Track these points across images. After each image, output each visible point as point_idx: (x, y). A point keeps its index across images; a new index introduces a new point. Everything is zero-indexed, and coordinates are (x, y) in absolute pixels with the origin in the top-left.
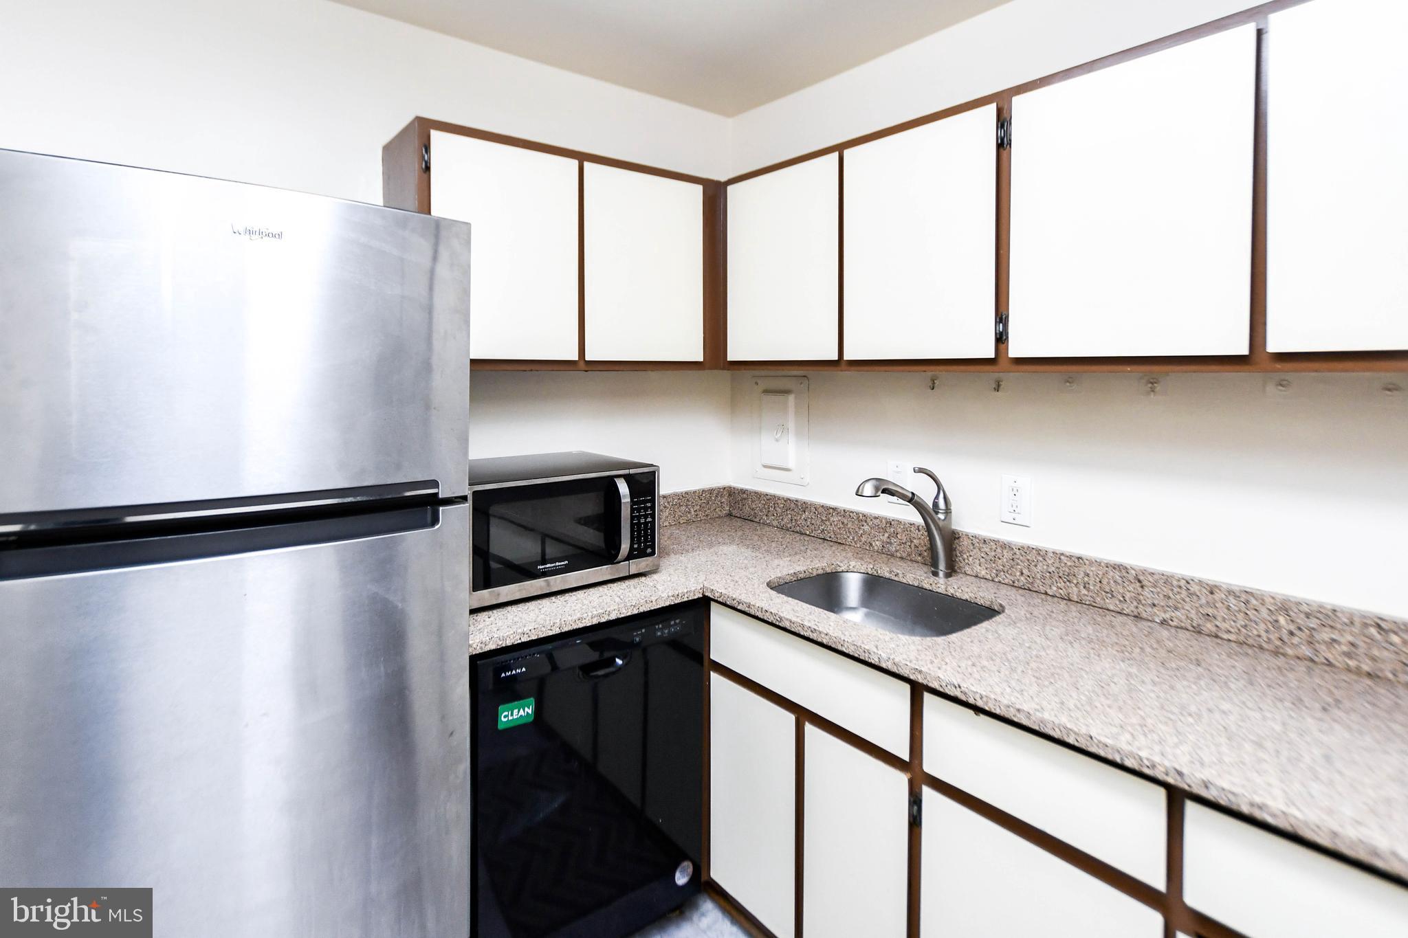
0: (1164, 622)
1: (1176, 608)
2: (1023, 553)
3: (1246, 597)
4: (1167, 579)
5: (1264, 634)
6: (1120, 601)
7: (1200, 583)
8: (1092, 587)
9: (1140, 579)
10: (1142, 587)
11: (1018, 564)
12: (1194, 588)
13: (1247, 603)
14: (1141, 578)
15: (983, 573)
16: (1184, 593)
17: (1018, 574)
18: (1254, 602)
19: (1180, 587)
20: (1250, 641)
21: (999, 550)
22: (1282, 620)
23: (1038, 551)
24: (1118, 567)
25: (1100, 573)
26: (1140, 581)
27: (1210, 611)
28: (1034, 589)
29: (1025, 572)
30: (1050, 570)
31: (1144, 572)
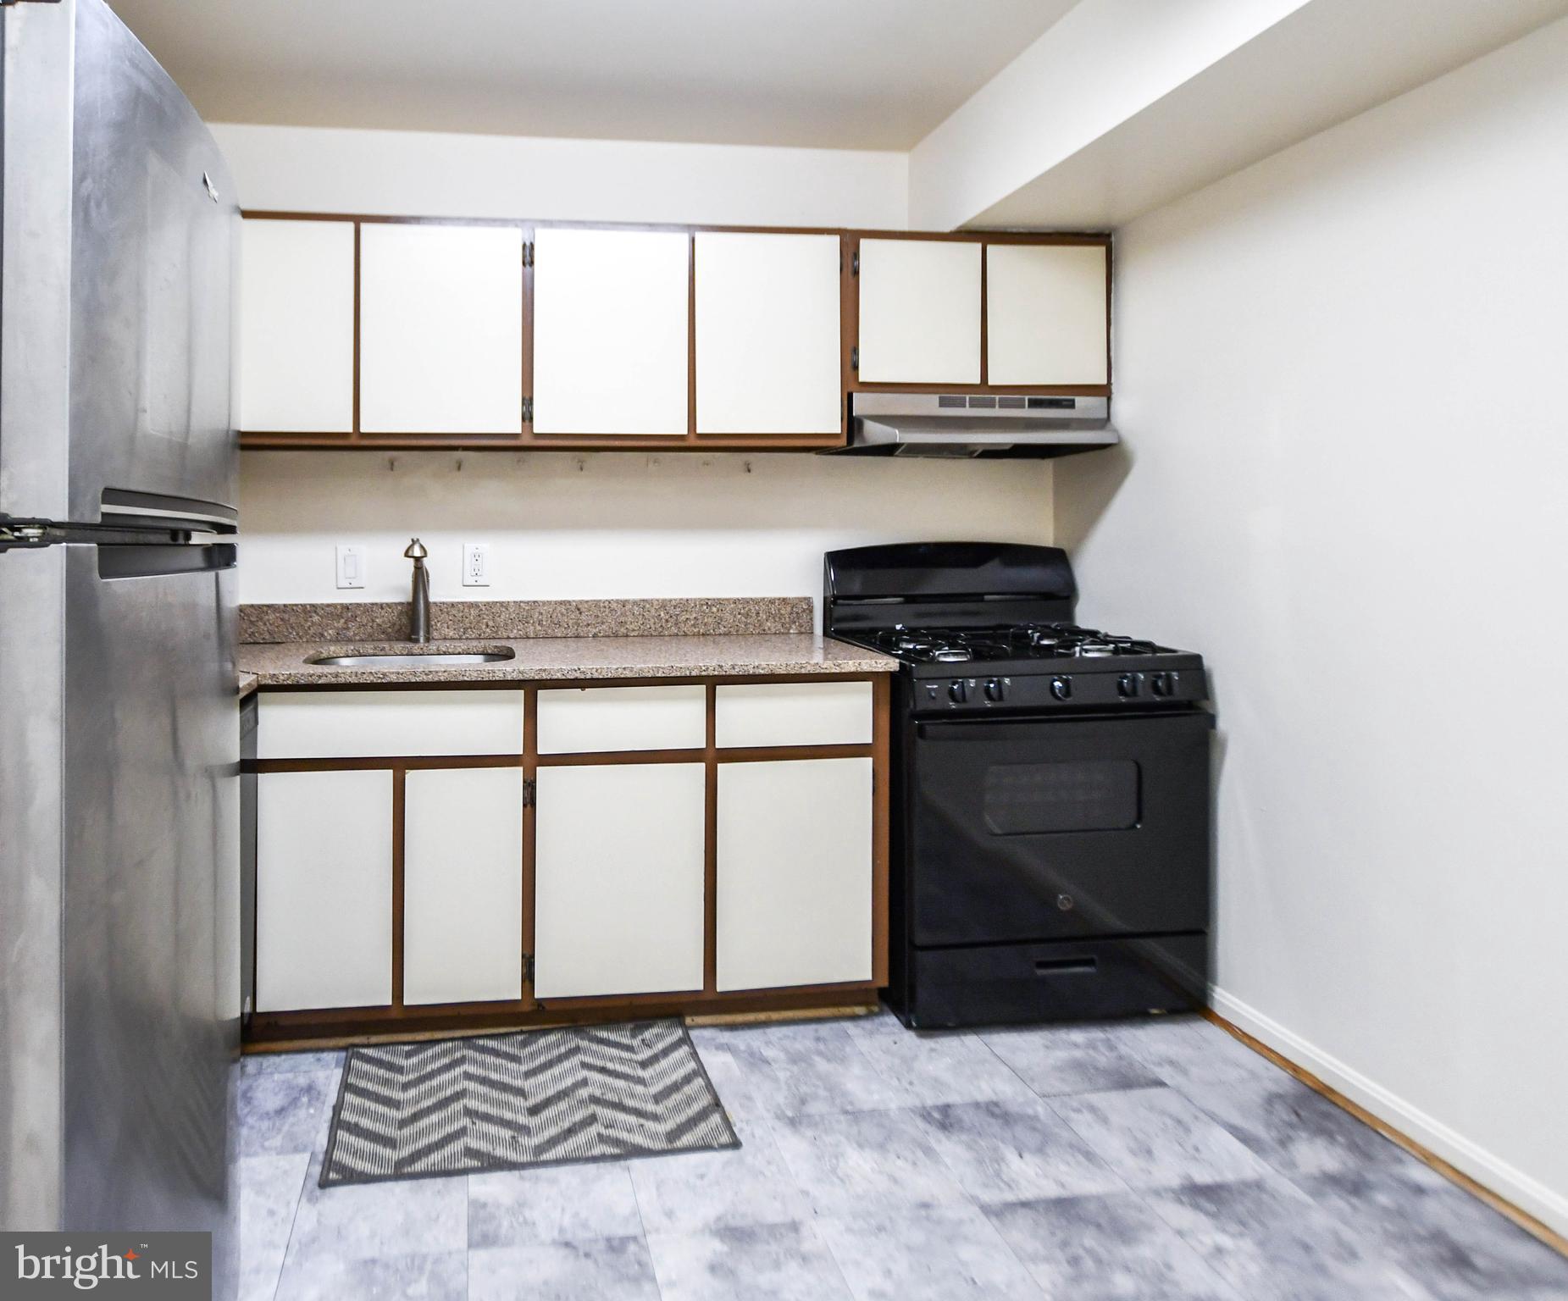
0: (595, 636)
1: (603, 623)
2: (488, 608)
3: (642, 604)
4: (597, 603)
5: (652, 626)
6: (565, 628)
7: (617, 601)
8: (544, 623)
9: (578, 607)
10: (581, 613)
11: (484, 619)
12: (614, 605)
13: (644, 607)
14: (580, 606)
15: (451, 634)
16: (607, 610)
17: (484, 627)
18: (648, 606)
19: (605, 607)
20: (646, 633)
21: (466, 610)
22: (662, 615)
23: (502, 604)
24: (562, 603)
25: (551, 610)
26: (579, 609)
27: (623, 619)
28: (498, 637)
29: (491, 623)
30: (512, 617)
31: (581, 602)
